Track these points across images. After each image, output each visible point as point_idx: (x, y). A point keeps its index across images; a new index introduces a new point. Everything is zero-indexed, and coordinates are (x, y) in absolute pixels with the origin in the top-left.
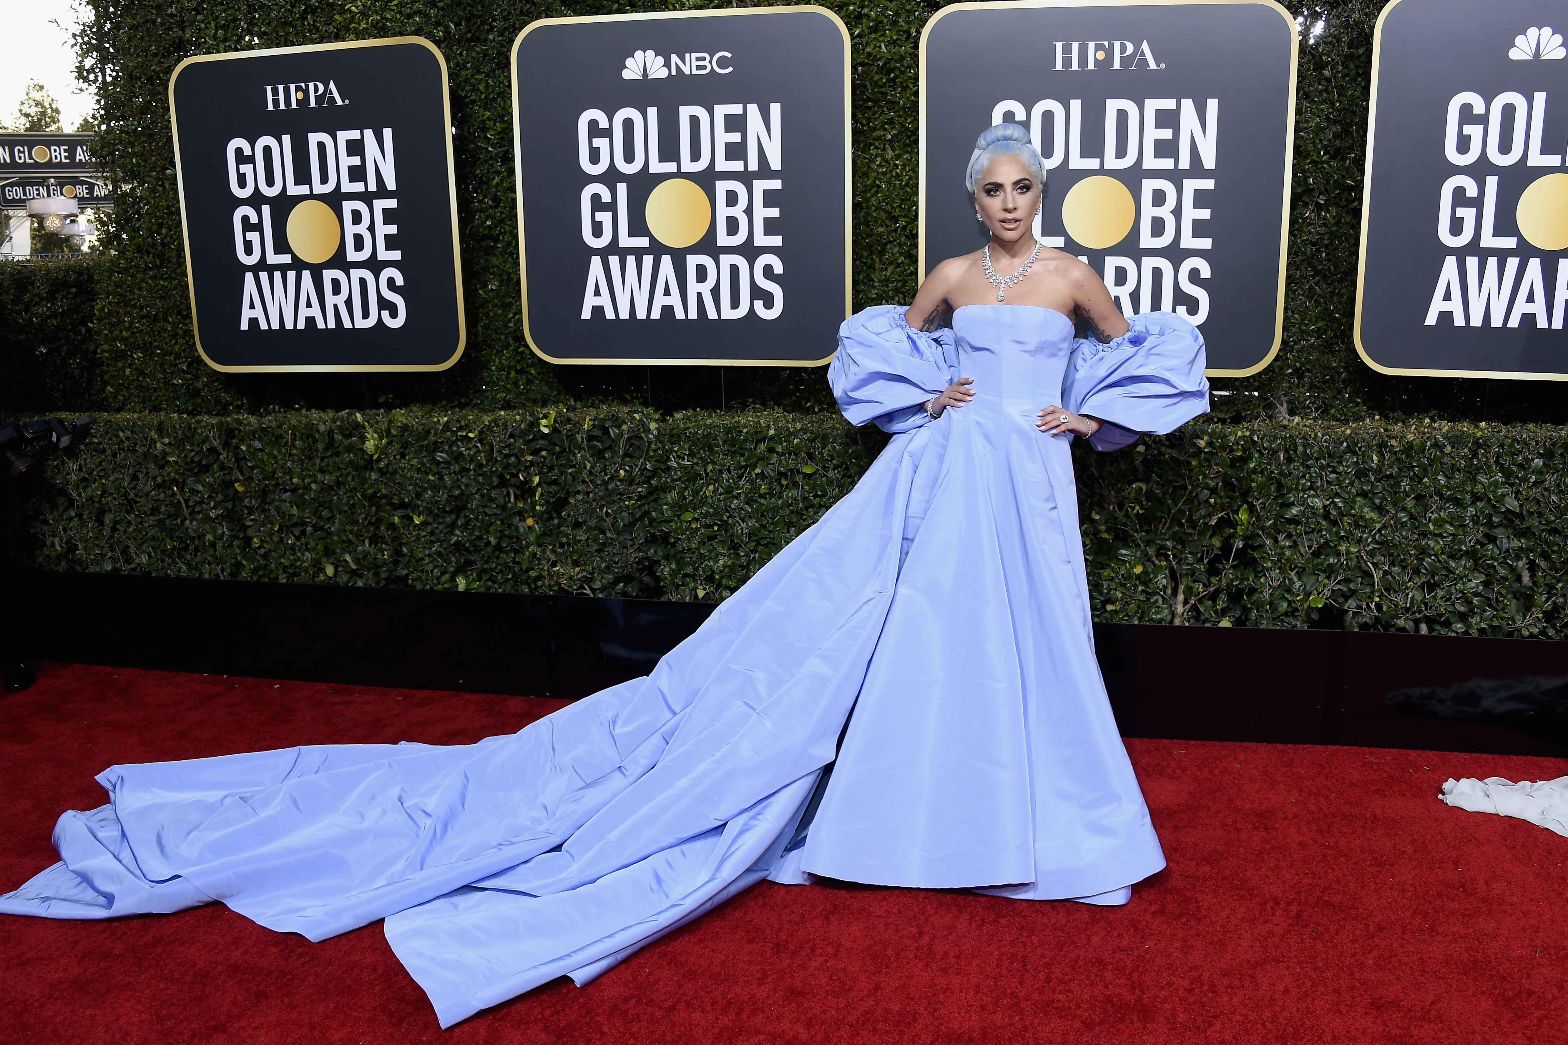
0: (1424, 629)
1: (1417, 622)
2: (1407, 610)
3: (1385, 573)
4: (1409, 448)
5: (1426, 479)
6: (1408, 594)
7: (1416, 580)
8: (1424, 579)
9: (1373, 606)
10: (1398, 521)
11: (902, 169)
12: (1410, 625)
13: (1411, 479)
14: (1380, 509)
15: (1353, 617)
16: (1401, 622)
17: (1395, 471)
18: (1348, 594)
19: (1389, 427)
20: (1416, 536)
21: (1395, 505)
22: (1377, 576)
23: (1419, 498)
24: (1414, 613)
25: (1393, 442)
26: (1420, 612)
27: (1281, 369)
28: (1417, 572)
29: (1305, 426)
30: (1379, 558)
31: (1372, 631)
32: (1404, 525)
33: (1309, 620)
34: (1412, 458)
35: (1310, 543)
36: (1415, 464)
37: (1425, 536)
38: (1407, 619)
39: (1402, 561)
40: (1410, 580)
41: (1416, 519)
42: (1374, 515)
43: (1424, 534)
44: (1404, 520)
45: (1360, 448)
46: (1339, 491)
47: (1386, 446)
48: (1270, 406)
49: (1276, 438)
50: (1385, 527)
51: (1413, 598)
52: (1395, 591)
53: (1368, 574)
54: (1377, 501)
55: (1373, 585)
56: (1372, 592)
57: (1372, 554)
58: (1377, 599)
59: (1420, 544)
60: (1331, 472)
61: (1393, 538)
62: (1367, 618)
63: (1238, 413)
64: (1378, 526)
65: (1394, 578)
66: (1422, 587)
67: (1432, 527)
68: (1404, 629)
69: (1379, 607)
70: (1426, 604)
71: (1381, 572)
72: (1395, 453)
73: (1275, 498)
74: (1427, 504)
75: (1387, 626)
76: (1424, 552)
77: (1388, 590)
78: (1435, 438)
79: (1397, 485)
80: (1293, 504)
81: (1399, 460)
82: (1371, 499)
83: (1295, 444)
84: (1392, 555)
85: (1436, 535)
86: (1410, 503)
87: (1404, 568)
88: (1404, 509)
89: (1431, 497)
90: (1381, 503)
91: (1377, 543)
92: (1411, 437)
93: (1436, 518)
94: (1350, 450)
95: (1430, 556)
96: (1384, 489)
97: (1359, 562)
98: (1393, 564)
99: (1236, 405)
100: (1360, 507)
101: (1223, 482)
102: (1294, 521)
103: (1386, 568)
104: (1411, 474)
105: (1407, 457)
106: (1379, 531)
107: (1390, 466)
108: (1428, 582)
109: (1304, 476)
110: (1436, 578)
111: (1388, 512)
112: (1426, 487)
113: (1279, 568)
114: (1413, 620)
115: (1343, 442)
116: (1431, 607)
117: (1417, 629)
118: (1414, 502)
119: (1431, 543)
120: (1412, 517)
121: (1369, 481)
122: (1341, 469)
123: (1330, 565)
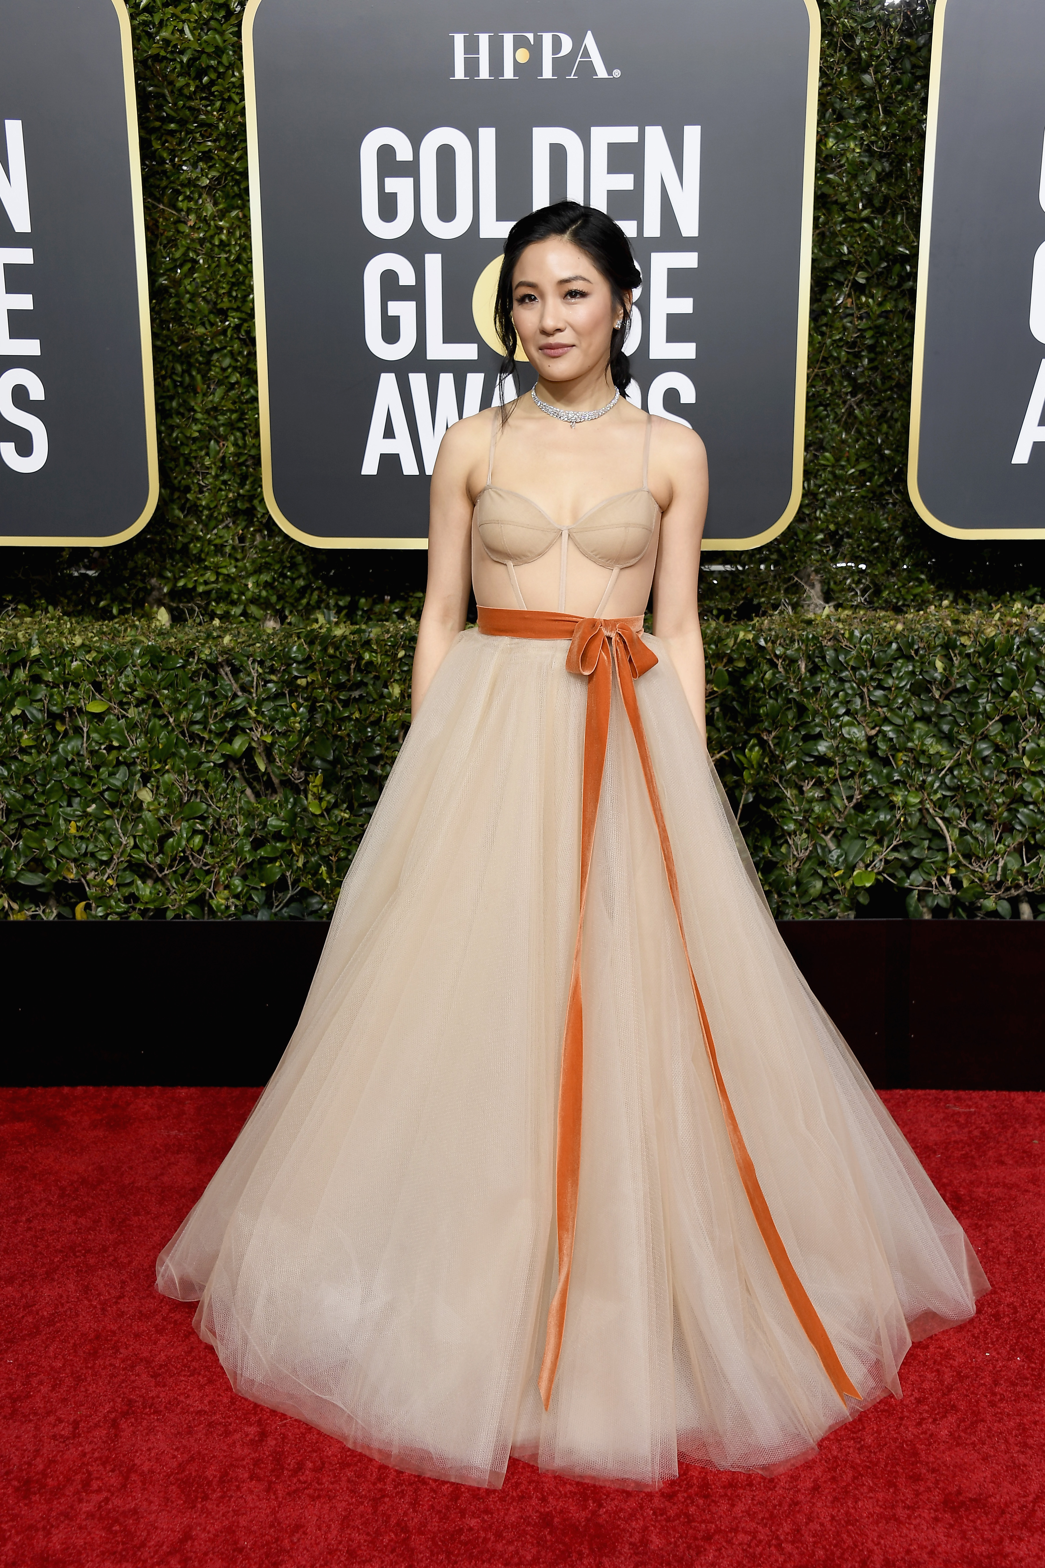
0: (1026, 911)
1: (1015, 903)
2: (998, 885)
3: (963, 832)
4: (988, 649)
5: (1014, 694)
6: (997, 862)
7: (1008, 841)
8: (1019, 839)
9: (947, 881)
10: (977, 754)
11: (230, 233)
12: (1004, 908)
13: (993, 692)
14: (949, 739)
15: (919, 899)
16: (989, 903)
17: (969, 682)
18: (911, 864)
19: (963, 617)
20: (1005, 777)
21: (971, 732)
22: (951, 837)
23: (1006, 720)
24: (1008, 889)
25: (964, 640)
26: (1018, 887)
27: (807, 533)
28: (1009, 828)
29: (839, 620)
30: (951, 811)
31: (951, 918)
32: (985, 760)
33: (855, 905)
34: (994, 662)
35: (849, 793)
36: (998, 671)
37: (1018, 776)
38: (999, 898)
39: (987, 813)
40: (999, 841)
41: (1003, 751)
42: (943, 749)
43: (1016, 774)
44: (986, 753)
45: (917, 651)
46: (889, 715)
47: (954, 647)
48: (795, 589)
49: (792, 641)
50: (958, 765)
51: (1005, 868)
52: (978, 859)
53: (937, 835)
54: (946, 728)
55: (946, 850)
56: (945, 861)
57: (941, 805)
58: (953, 871)
59: (1011, 789)
60: (876, 688)
61: (971, 781)
62: (940, 898)
63: (748, 601)
64: (948, 764)
65: (976, 839)
66: (1018, 850)
67: (1027, 763)
68: (995, 913)
69: (956, 882)
70: (1025, 876)
71: (957, 832)
72: (968, 656)
73: (796, 729)
74: (1018, 729)
75: (972, 909)
76: (1019, 799)
77: (968, 856)
78: (1028, 632)
79: (973, 702)
80: (819, 736)
81: (975, 666)
82: (936, 725)
83: (821, 649)
84: (970, 806)
85: (1034, 774)
86: (994, 728)
87: (990, 823)
88: (985, 737)
89: (1024, 718)
90: (951, 730)
91: (949, 788)
92: (990, 632)
93: (1032, 749)
94: (903, 655)
95: (1026, 804)
96: (955, 709)
97: (923, 817)
98: (973, 818)
99: (743, 590)
100: (921, 738)
101: (721, 705)
102: (823, 761)
103: (964, 825)
104: (994, 686)
105: (987, 661)
106: (951, 770)
107: (961, 676)
108: (1027, 842)
109: (836, 695)
110: (1038, 836)
111: (962, 743)
112: (1016, 704)
113: (807, 832)
114: (1009, 900)
115: (891, 643)
116: (1032, 880)
117: (1016, 912)
118: (999, 727)
119: (1028, 786)
120: (997, 749)
121: (933, 698)
122: (890, 682)
123: (880, 823)
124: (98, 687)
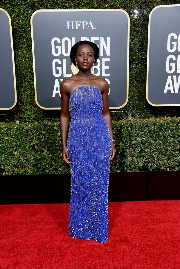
0: (168, 169)
1: (166, 168)
2: (164, 165)
3: (157, 156)
4: (161, 125)
5: (166, 132)
6: (163, 161)
7: (165, 157)
8: (167, 157)
9: (155, 164)
10: (160, 143)
11: (29, 56)
12: (165, 169)
13: (162, 132)
14: (155, 140)
15: (150, 168)
16: (162, 168)
17: (158, 131)
18: (149, 162)
19: (156, 119)
20: (164, 146)
21: (158, 139)
22: (155, 157)
23: (164, 137)
24: (165, 166)
25: (157, 123)
26: (167, 165)
27: (129, 106)
28: (165, 155)
29: (135, 120)
30: (155, 153)
31: (155, 171)
32: (161, 144)
33: (139, 169)
34: (162, 127)
35: (138, 150)
37: (167, 146)
38: (164, 167)
39: (161, 153)
40: (164, 158)
41: (164, 142)
42: (154, 142)
43: (166, 146)
44: (161, 143)
45: (149, 125)
46: (144, 136)
47: (155, 125)
48: (127, 115)
49: (128, 124)
50: (156, 145)
51: (165, 162)
52: (160, 161)
53: (153, 157)
54: (154, 138)
55: (155, 159)
56: (155, 161)
57: (154, 152)
58: (156, 163)
59: (165, 149)
60: (142, 132)
61: (159, 147)
62: (154, 168)
63: (119, 117)
64: (155, 144)
65: (160, 157)
66: (167, 159)
67: (168, 144)
68: (163, 170)
69: (156, 165)
70: (168, 163)
71: (156, 156)
72: (158, 126)
73: (129, 139)
74: (166, 138)
75: (159, 169)
76: (167, 150)
77: (158, 160)
78: (167, 122)
79: (159, 134)
80: (133, 140)
81: (159, 128)
82: (152, 138)
83: (133, 125)
84: (159, 152)
85: (169, 146)
86: (162, 138)
87: (162, 154)
88: (161, 140)
89: (167, 136)
90: (155, 139)
91: (155, 149)
92: (161, 122)
93: (169, 142)
94: (146, 126)
95: (168, 151)
96: (156, 135)
97: (151, 154)
98: (159, 154)
99: (118, 115)
100: (150, 140)
101: (116, 135)
102: (134, 144)
103: (158, 155)
104: (162, 131)
105: (161, 127)
106: (155, 146)
107: (157, 130)
108: (168, 158)
109: (135, 133)
110: (170, 156)
111: (157, 141)
112: (166, 134)
113: (131, 157)
114: (165, 167)
115: (144, 124)
116: (169, 164)
117: (167, 170)
118: (163, 138)
119: (168, 148)
120: (163, 142)
121: (152, 133)
122: (145, 131)
123: (143, 155)
124: (7, 134)
